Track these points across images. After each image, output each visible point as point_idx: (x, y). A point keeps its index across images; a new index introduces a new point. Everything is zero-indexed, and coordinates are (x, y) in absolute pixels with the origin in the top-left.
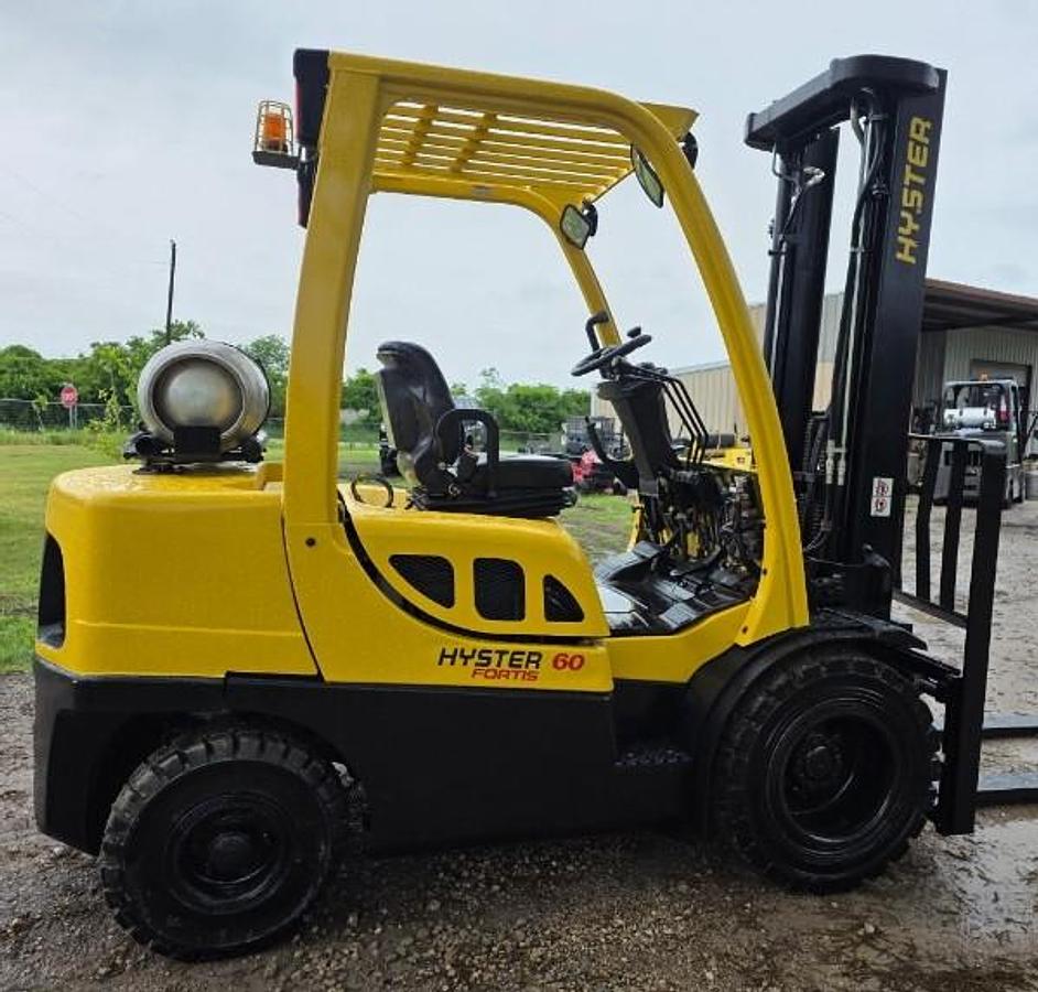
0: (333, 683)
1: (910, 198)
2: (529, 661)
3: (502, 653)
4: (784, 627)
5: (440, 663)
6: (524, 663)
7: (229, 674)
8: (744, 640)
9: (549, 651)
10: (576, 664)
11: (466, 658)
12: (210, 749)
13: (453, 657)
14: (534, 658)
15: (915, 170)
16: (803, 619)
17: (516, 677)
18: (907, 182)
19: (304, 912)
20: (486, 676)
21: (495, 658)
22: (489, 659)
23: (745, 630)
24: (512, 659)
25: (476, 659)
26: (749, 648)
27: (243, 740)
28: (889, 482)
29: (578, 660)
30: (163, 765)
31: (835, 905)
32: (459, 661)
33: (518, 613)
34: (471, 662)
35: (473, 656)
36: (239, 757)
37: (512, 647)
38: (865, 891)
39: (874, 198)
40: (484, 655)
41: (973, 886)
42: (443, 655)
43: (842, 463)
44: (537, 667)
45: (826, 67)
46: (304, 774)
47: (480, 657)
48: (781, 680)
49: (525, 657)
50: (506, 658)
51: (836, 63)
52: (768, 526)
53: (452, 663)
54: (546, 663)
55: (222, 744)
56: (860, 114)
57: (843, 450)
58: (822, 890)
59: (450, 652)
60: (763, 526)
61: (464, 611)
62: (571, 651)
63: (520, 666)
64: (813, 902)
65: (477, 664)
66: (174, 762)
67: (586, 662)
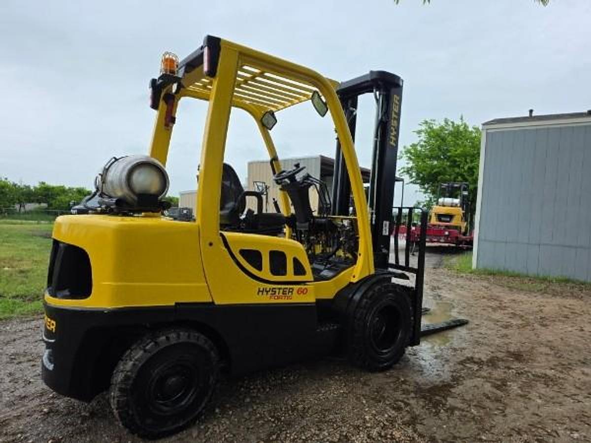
0: (219, 305)
1: (394, 123)
2: (289, 292)
3: (280, 289)
4: (367, 274)
5: (258, 294)
6: (287, 293)
7: (177, 304)
8: (355, 280)
9: (296, 287)
10: (305, 292)
11: (267, 292)
12: (168, 338)
13: (262, 292)
14: (291, 290)
15: (395, 113)
16: (373, 272)
17: (285, 299)
18: (393, 118)
19: (203, 409)
20: (275, 299)
21: (277, 291)
22: (275, 292)
23: (354, 277)
24: (284, 291)
25: (271, 292)
26: (357, 282)
27: (182, 333)
28: (388, 223)
29: (305, 290)
30: (147, 348)
31: (388, 374)
32: (265, 293)
33: (284, 273)
34: (269, 293)
35: (269, 291)
36: (180, 341)
37: (283, 286)
38: (394, 369)
39: (383, 122)
40: (274, 290)
41: (422, 363)
42: (259, 291)
43: (374, 216)
44: (292, 294)
45: (368, 72)
46: (206, 346)
47: (272, 291)
48: (370, 293)
49: (287, 291)
50: (281, 291)
51: (372, 72)
52: (361, 237)
53: (263, 294)
54: (295, 292)
55: (173, 336)
56: (376, 91)
57: (374, 211)
58: (383, 370)
59: (261, 290)
60: (358, 238)
61: (266, 273)
62: (303, 287)
63: (286, 294)
64: (380, 375)
65: (272, 294)
66: (152, 345)
67: (308, 291)
